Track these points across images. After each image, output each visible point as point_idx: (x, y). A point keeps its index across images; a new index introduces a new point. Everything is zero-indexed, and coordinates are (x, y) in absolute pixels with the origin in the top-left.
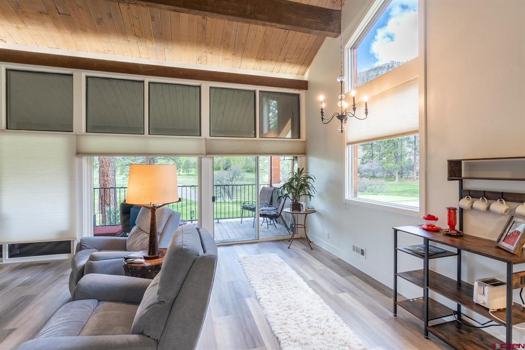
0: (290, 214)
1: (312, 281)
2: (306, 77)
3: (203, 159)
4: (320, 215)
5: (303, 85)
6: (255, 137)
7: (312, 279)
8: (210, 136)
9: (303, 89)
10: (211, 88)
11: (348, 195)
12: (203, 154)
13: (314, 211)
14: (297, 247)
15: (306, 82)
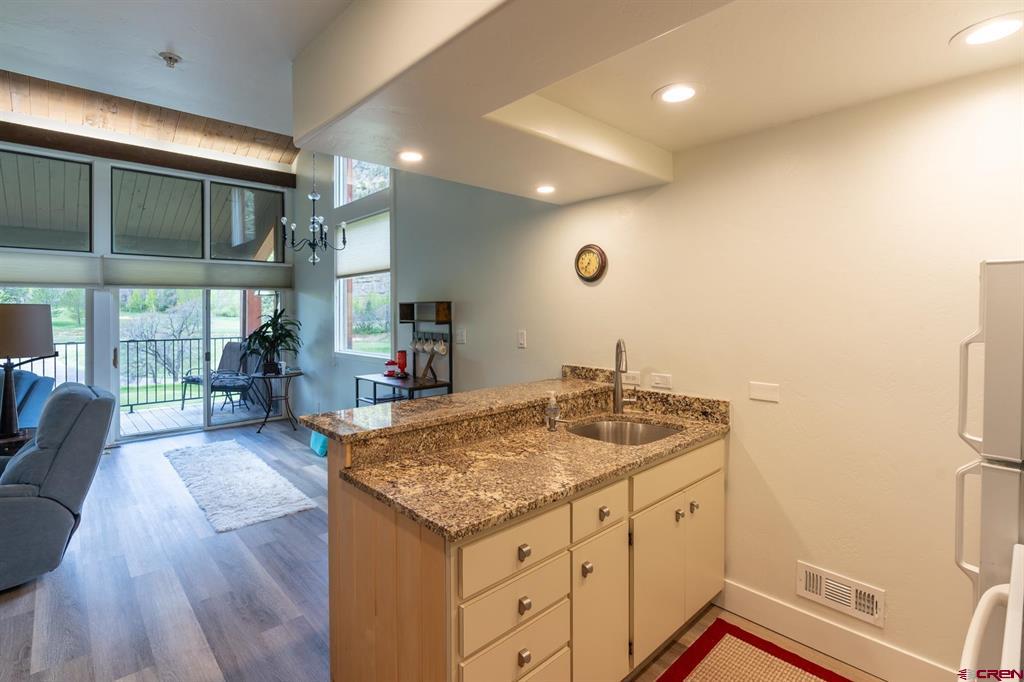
0: (261, 381)
1: (276, 461)
2: (294, 169)
3: (96, 293)
4: (309, 378)
5: (289, 180)
6: (203, 257)
7: (276, 459)
8: (112, 252)
9: (289, 186)
10: (113, 168)
11: (340, 346)
12: (98, 284)
13: (301, 374)
14: (273, 430)
15: (293, 177)
